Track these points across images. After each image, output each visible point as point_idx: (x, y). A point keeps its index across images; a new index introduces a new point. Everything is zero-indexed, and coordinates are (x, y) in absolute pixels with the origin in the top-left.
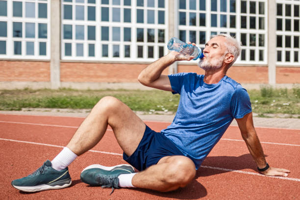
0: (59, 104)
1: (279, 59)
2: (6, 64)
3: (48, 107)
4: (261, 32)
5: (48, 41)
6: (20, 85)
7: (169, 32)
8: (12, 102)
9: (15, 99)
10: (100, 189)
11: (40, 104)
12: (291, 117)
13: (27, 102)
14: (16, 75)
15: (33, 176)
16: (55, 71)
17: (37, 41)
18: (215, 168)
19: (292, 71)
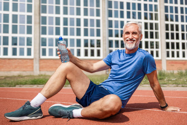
0: (38, 82)
1: (168, 56)
2: (7, 61)
3: (32, 84)
4: (157, 40)
5: (32, 47)
6: (15, 73)
7: (103, 41)
8: (10, 82)
9: (12, 81)
10: (61, 119)
11: (27, 82)
12: (177, 86)
13: (19, 82)
14: (13, 67)
15: (19, 110)
16: (36, 65)
17: (26, 47)
18: (133, 108)
19: (176, 63)
